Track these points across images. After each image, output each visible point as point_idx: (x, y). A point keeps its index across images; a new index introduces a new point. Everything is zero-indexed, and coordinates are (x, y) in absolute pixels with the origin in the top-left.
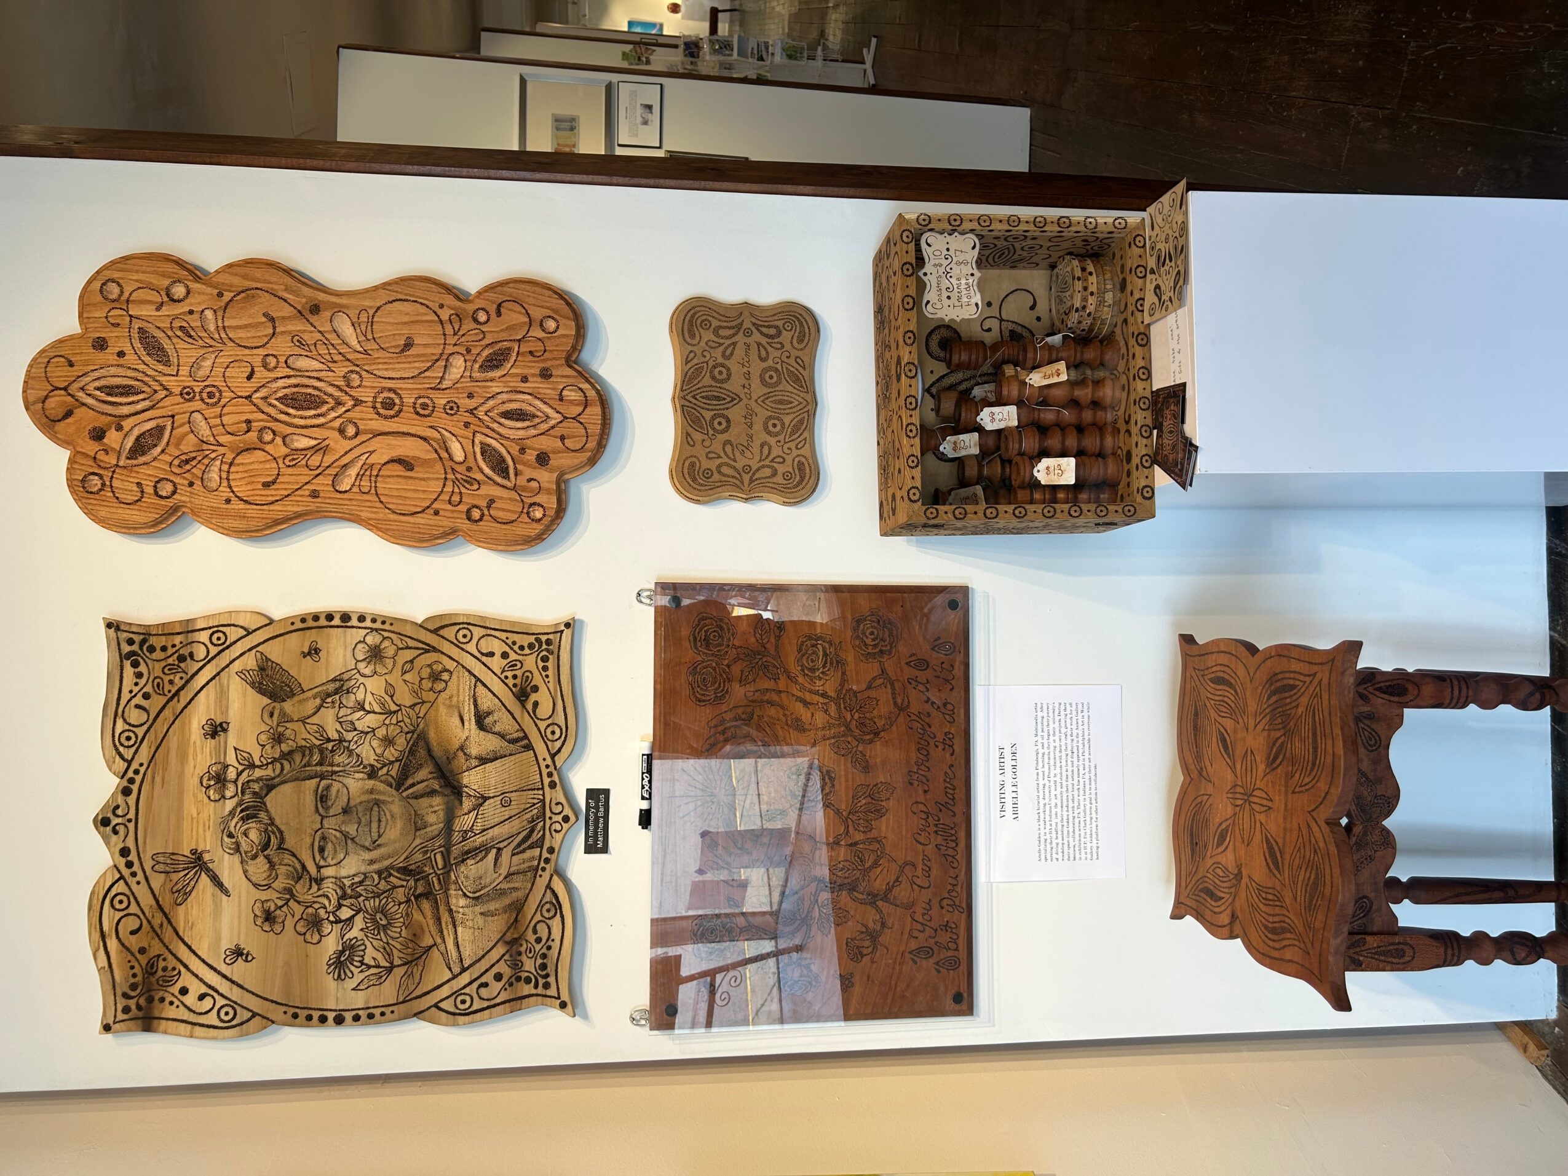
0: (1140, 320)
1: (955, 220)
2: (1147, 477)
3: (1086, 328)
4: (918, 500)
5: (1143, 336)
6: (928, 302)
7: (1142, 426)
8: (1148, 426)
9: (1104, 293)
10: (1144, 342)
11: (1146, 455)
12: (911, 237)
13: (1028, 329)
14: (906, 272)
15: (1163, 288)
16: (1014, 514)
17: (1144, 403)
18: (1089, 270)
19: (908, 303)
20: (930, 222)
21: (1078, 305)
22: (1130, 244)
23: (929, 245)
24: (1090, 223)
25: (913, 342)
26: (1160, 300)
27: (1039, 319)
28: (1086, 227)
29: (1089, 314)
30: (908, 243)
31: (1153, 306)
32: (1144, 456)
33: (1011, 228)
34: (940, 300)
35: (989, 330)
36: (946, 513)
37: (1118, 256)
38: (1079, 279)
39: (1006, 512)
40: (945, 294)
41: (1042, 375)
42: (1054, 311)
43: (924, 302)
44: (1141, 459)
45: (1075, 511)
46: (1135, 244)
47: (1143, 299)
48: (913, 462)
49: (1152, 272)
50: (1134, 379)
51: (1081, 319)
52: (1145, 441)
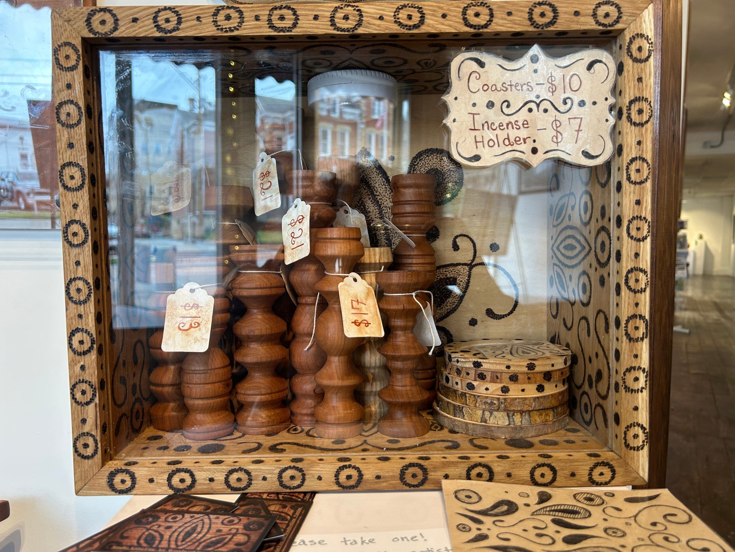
0: (449, 471)
1: (640, 112)
2: (151, 481)
3: (450, 385)
4: (91, 30)
5: (420, 477)
6: (482, 64)
7: (248, 473)
8: (249, 484)
9: (506, 410)
10: (409, 479)
11: (194, 481)
12: (607, 21)
13: (458, 306)
14: (538, 11)
15: (509, 519)
16: (72, 222)
17: (292, 478)
18: (546, 385)
19: (477, 15)
20: (636, 60)
21: (487, 366)
22: (597, 456)
23: (590, 66)
24: (636, 379)
25: (400, 24)
26: (484, 513)
27: (473, 322)
28: (629, 370)
29: (471, 387)
30: (594, 15)
31: (475, 498)
32: (192, 475)
33: (625, 223)
34: (486, 87)
35: (456, 247)
36: (69, 86)
37: (571, 436)
38: (531, 367)
39: (75, 206)
40: (497, 98)
41: (362, 296)
42: (485, 344)
43: (484, 57)
44: (187, 471)
45: (81, 342)
46: (596, 465)
47: (491, 480)
48: (167, 21)
49: (544, 498)
50: (340, 460)
51: (464, 374)
52: (220, 477)
